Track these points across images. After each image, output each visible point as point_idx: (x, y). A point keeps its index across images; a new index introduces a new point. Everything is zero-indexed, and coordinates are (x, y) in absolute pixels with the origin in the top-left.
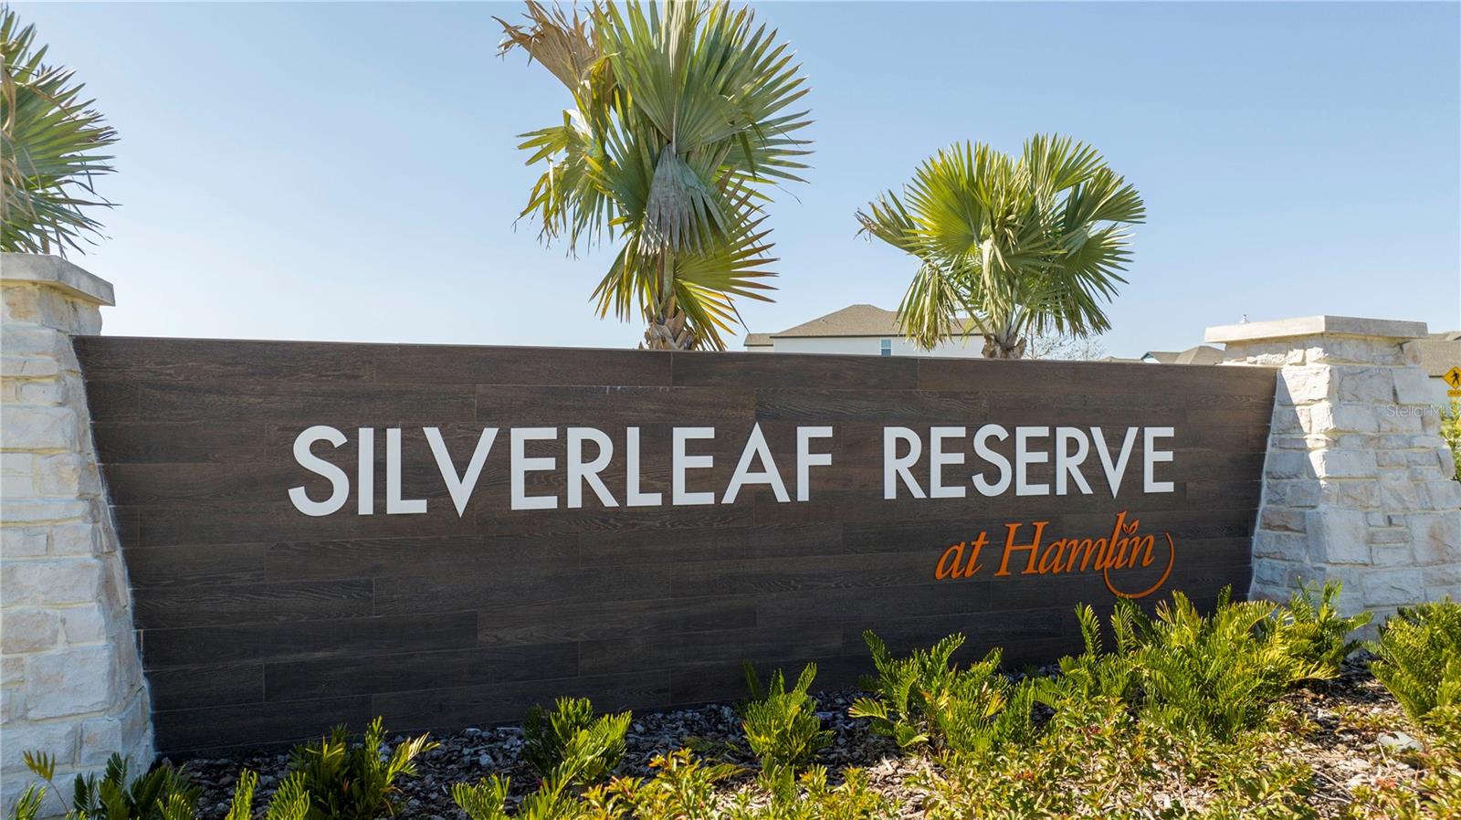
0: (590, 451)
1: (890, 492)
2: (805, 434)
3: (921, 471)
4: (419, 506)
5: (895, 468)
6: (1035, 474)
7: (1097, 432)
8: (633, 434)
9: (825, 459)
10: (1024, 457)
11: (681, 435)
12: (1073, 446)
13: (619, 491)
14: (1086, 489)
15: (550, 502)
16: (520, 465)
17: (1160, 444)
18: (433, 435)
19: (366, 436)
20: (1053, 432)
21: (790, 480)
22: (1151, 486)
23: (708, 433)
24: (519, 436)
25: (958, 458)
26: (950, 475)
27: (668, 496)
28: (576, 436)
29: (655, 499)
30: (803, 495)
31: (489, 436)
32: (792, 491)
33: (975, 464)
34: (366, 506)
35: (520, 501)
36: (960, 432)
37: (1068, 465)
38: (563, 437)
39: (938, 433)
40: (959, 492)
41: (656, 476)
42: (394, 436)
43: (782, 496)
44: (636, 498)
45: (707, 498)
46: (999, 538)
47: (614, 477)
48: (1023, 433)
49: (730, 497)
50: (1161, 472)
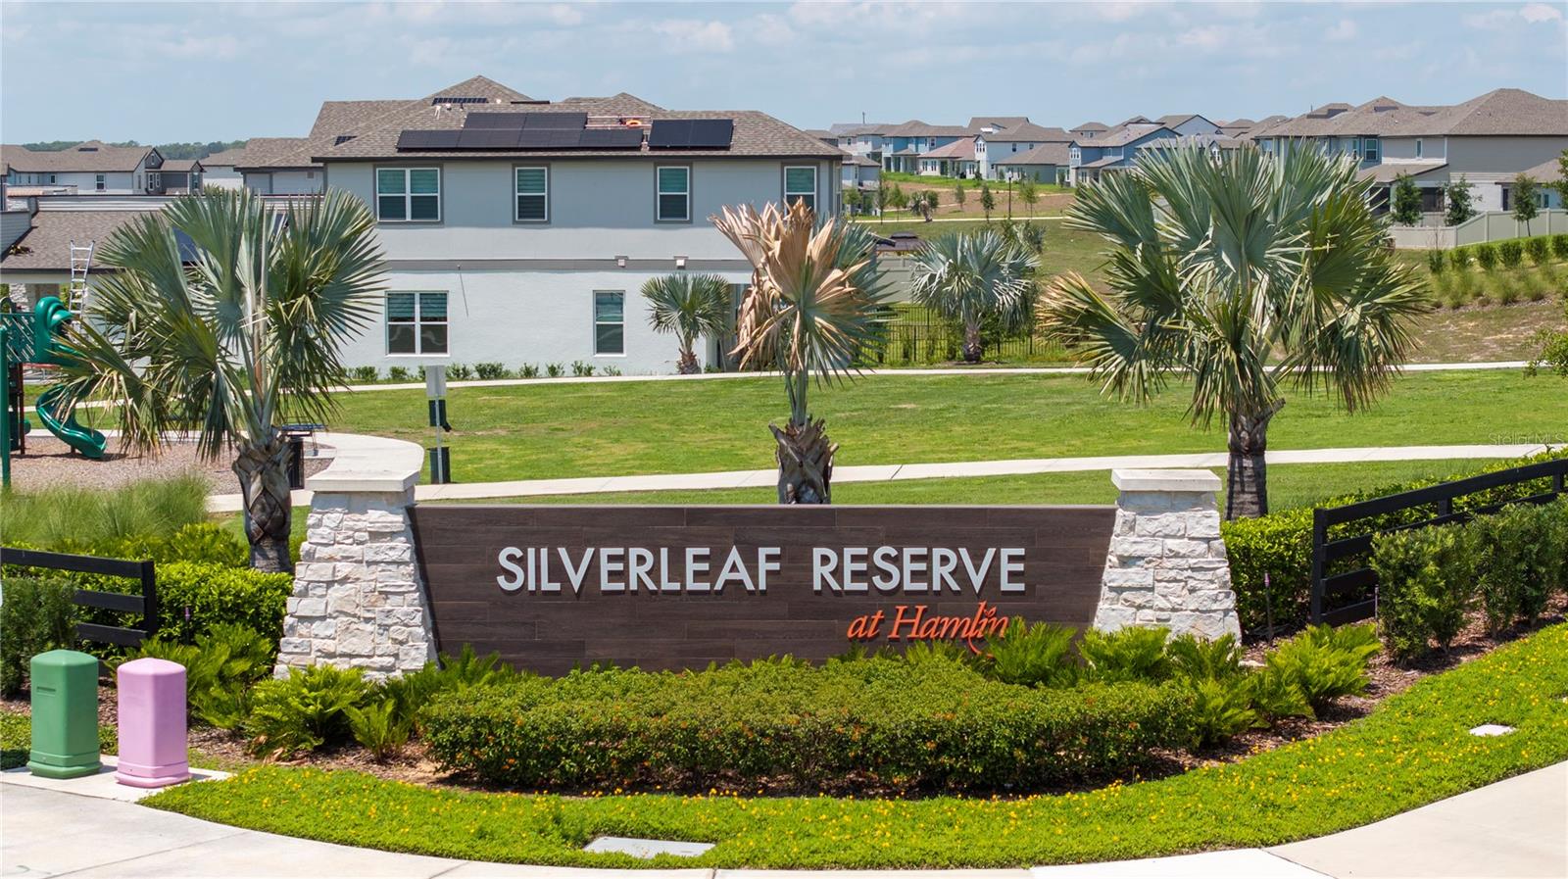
0: (641, 560)
1: (817, 586)
2: (763, 552)
3: (837, 573)
4: (557, 586)
5: (820, 573)
6: (916, 576)
7: (963, 551)
8: (664, 552)
9: (776, 566)
10: (909, 566)
11: (690, 552)
12: (945, 560)
13: (657, 581)
14: (955, 587)
15: (620, 586)
16: (605, 567)
17: (1012, 559)
18: (563, 552)
19: (531, 552)
20: (930, 551)
21: (754, 578)
22: (1006, 586)
23: (706, 551)
24: (605, 552)
25: (863, 566)
26: (857, 576)
27: (683, 585)
28: (634, 552)
30: (762, 586)
31: (590, 552)
32: (756, 585)
33: (874, 570)
34: (532, 586)
35: (606, 585)
36: (864, 551)
37: (940, 571)
38: (627, 552)
39: (848, 552)
40: (863, 586)
41: (677, 572)
42: (544, 552)
43: (750, 586)
44: (666, 585)
45: (706, 586)
46: (890, 614)
47: (654, 573)
48: (908, 552)
49: (719, 586)
50: (1013, 576)
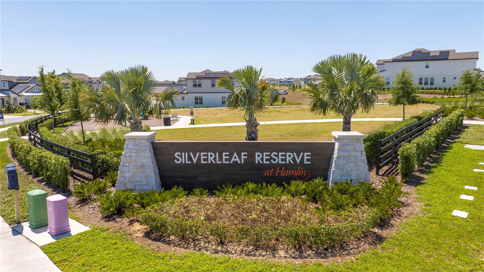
0: (211, 156)
1: (257, 162)
2: (243, 154)
3: (262, 159)
4: (190, 162)
5: (258, 159)
6: (282, 160)
7: (295, 154)
8: (217, 154)
9: (246, 157)
10: (280, 157)
11: (224, 154)
12: (290, 156)
13: (215, 161)
14: (292, 163)
15: (206, 162)
16: (202, 157)
17: (307, 156)
18: (191, 154)
19: (183, 154)
20: (286, 153)
21: (240, 160)
22: (305, 162)
23: (228, 153)
24: (202, 154)
25: (269, 157)
26: (267, 160)
27: (222, 162)
28: (209, 154)
29: (221, 162)
30: (243, 162)
31: (198, 154)
32: (241, 162)
33: (271, 158)
34: (183, 162)
35: (202, 162)
36: (269, 153)
37: (288, 159)
39: (265, 154)
40: (269, 162)
41: (221, 159)
42: (186, 154)
43: (239, 162)
44: (218, 162)
45: (228, 162)
46: (275, 169)
47: (215, 159)
48: (280, 154)
49: (231, 162)
50: (308, 160)
